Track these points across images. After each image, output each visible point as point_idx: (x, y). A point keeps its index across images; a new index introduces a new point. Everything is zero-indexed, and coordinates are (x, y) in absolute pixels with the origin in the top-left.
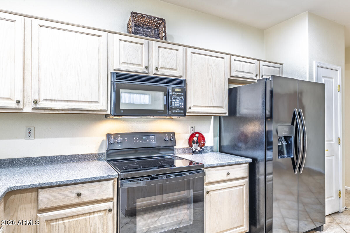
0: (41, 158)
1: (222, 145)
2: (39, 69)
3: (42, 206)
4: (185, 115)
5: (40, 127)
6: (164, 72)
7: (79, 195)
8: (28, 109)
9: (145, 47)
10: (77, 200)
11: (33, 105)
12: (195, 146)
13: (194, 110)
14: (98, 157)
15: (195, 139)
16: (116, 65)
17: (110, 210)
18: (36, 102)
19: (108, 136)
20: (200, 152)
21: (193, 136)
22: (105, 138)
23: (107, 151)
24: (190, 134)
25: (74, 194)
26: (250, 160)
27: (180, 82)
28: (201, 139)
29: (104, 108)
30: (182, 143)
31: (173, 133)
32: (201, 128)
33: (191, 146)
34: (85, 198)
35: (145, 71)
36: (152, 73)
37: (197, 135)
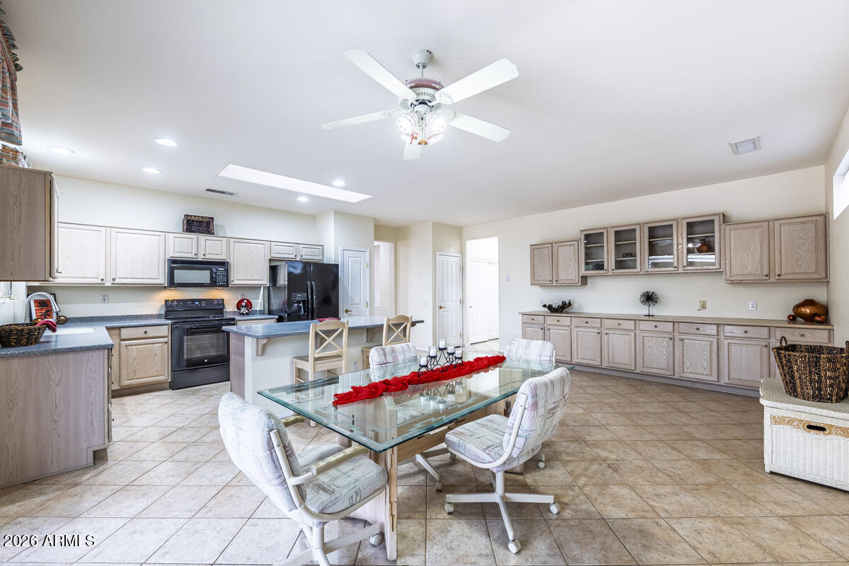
0: (114, 316)
1: (271, 308)
2: (116, 258)
3: (123, 338)
4: (228, 286)
5: (111, 295)
6: (210, 257)
7: (146, 332)
8: (108, 284)
9: (195, 241)
10: (145, 336)
11: (112, 282)
12: (244, 310)
13: (236, 282)
14: (159, 316)
15: (244, 304)
16: (172, 254)
17: (166, 343)
18: (113, 280)
19: (166, 301)
20: (247, 314)
21: (242, 301)
22: (164, 303)
23: (166, 312)
24: (237, 302)
25: (143, 332)
26: (277, 317)
27: (223, 264)
28: (249, 305)
29: (163, 282)
30: (230, 308)
31: (223, 300)
32: (249, 296)
33: (239, 308)
34: (149, 334)
35: (195, 257)
36: (200, 258)
37: (245, 301)
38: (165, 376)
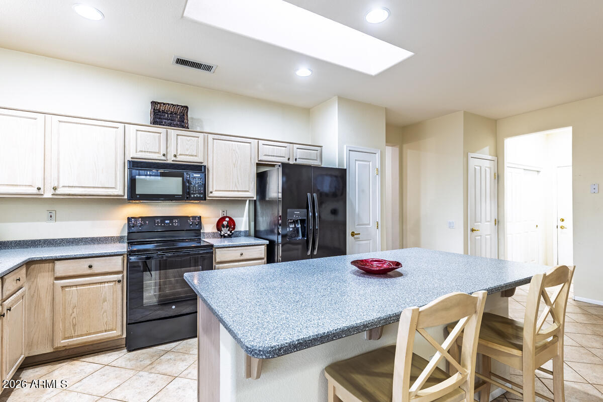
1: (257, 229)
2: (58, 159)
3: (58, 274)
4: (205, 199)
5: (61, 210)
6: (183, 159)
7: (90, 267)
8: (48, 194)
9: (163, 136)
10: (89, 271)
11: (53, 192)
12: (225, 231)
13: (215, 194)
14: (120, 239)
15: (225, 223)
16: (133, 153)
17: (119, 281)
18: (55, 189)
19: (129, 219)
20: (229, 236)
21: (223, 219)
22: (126, 222)
23: (129, 233)
24: (217, 219)
25: (87, 266)
26: (267, 242)
27: (200, 168)
28: (232, 224)
29: (121, 193)
30: (209, 227)
31: (200, 218)
32: (232, 212)
33: (219, 229)
34: (96, 270)
35: (163, 158)
36: (170, 160)
37: (227, 219)
38: (118, 331)
